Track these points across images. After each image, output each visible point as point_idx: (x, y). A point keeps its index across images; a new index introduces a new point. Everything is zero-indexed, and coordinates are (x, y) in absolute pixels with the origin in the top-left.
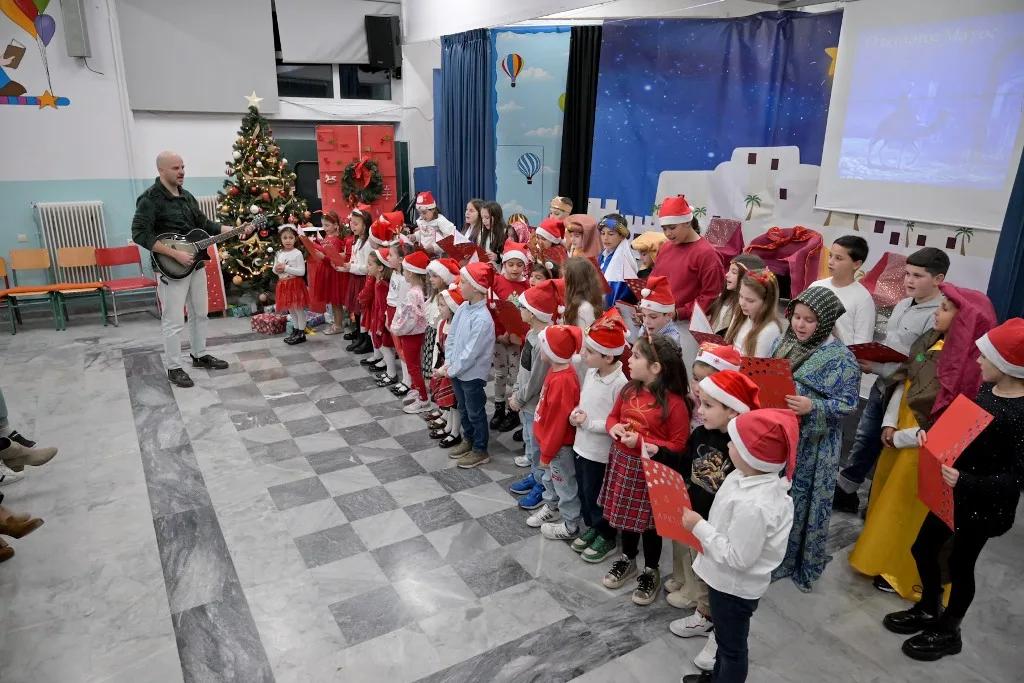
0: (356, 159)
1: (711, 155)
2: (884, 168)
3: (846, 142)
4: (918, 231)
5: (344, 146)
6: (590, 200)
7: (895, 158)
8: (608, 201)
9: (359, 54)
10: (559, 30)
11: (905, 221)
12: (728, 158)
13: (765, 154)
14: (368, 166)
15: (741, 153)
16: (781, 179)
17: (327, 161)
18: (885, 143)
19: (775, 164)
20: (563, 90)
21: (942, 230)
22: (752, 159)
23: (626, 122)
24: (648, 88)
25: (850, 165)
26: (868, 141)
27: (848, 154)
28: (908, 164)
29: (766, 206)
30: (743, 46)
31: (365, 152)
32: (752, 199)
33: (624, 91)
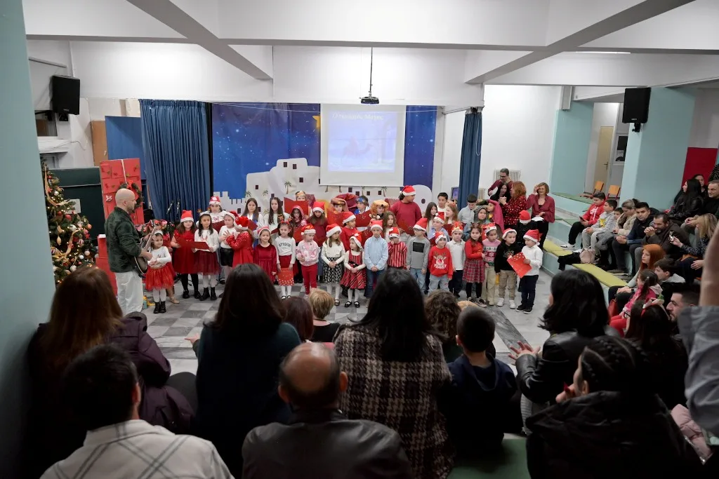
1: (267, 164)
4: (367, 190)
6: (214, 193)
7: (353, 162)
8: (223, 193)
12: (275, 165)
13: (290, 162)
15: (280, 162)
16: (299, 173)
17: (107, 186)
19: (295, 167)
21: (376, 189)
22: (285, 165)
23: (228, 149)
24: (237, 131)
25: (334, 165)
29: (293, 186)
31: (127, 177)
32: (288, 184)
33: (226, 132)
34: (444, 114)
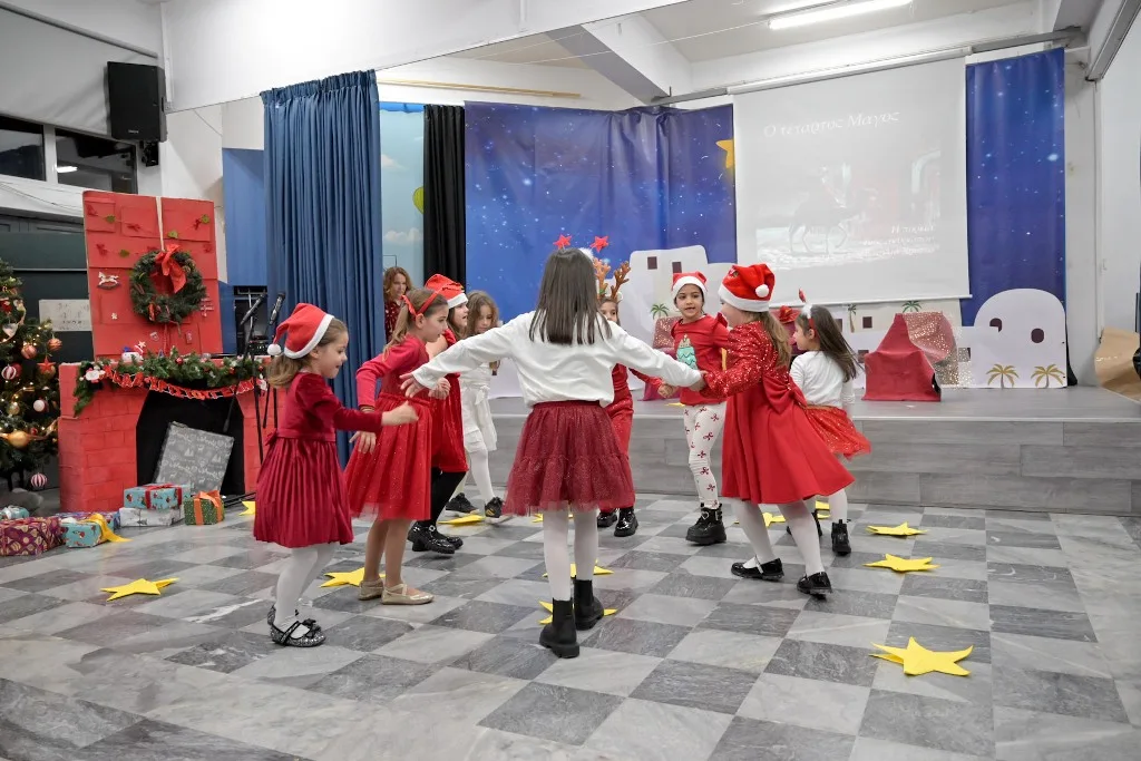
0: (155, 249)
1: (607, 261)
2: (810, 254)
3: (760, 233)
4: (861, 313)
5: (132, 227)
7: (821, 243)
9: (93, 117)
10: (406, 108)
11: (845, 305)
13: (666, 257)
14: (179, 260)
15: (639, 258)
17: (101, 249)
18: (807, 230)
20: (420, 183)
21: (888, 308)
22: (652, 263)
23: (504, 223)
24: (527, 182)
25: (771, 256)
26: (787, 229)
27: (766, 245)
28: (837, 247)
30: (625, 141)
31: (169, 239)
32: (659, 309)
33: (499, 185)
34: (1092, 80)
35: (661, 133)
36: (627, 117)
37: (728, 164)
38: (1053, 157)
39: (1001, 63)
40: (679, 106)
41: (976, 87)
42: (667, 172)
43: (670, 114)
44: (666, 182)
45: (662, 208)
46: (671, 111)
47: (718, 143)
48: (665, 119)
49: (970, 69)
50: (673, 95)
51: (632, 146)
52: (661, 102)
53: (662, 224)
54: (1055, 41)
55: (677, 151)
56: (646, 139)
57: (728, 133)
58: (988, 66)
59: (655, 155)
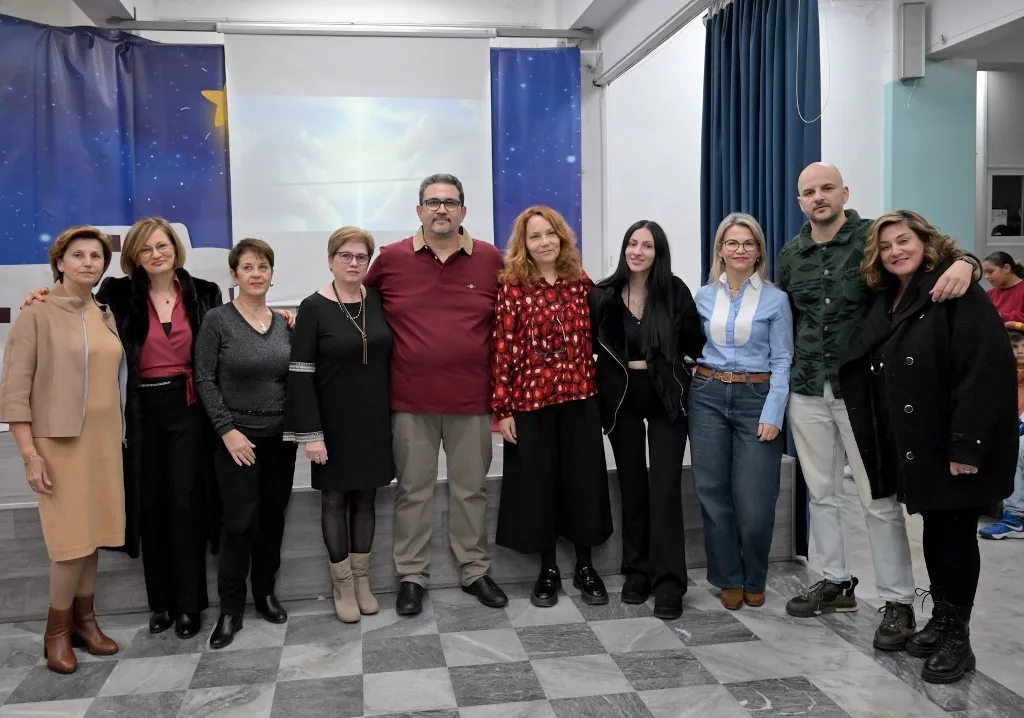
1: (45, 238)
30: (71, 70)
34: (599, 86)
35: (122, 68)
36: (72, 38)
37: (218, 122)
38: (571, 159)
39: (526, 52)
40: (144, 34)
41: (500, 73)
42: (133, 121)
43: (133, 44)
44: (130, 134)
45: (125, 170)
46: (137, 41)
47: (203, 93)
48: (127, 50)
49: (495, 53)
50: (138, 19)
51: (82, 78)
52: (122, 26)
53: (127, 191)
54: (570, 39)
55: (145, 95)
56: (102, 72)
57: (218, 81)
58: (511, 53)
59: (115, 96)
